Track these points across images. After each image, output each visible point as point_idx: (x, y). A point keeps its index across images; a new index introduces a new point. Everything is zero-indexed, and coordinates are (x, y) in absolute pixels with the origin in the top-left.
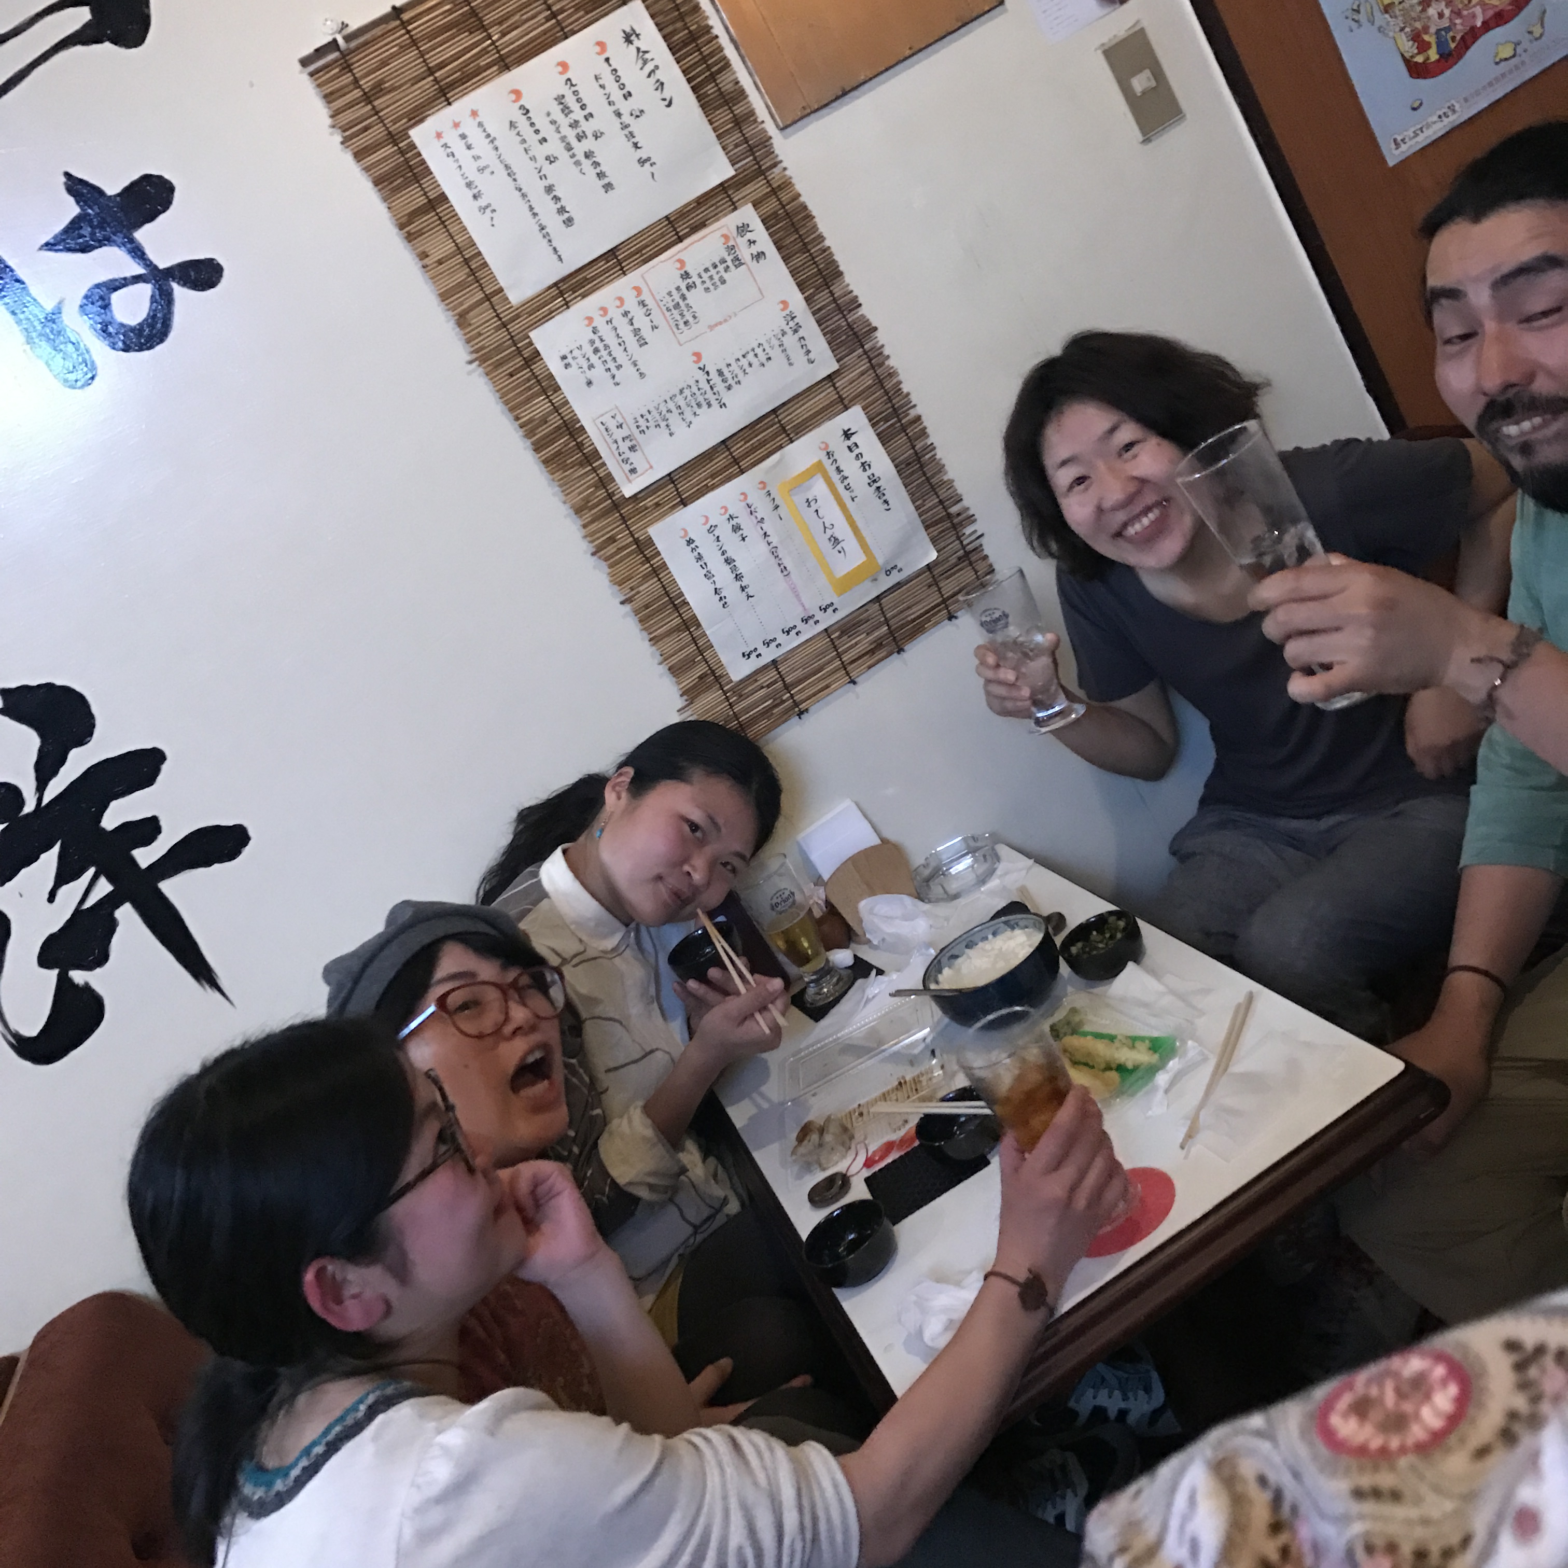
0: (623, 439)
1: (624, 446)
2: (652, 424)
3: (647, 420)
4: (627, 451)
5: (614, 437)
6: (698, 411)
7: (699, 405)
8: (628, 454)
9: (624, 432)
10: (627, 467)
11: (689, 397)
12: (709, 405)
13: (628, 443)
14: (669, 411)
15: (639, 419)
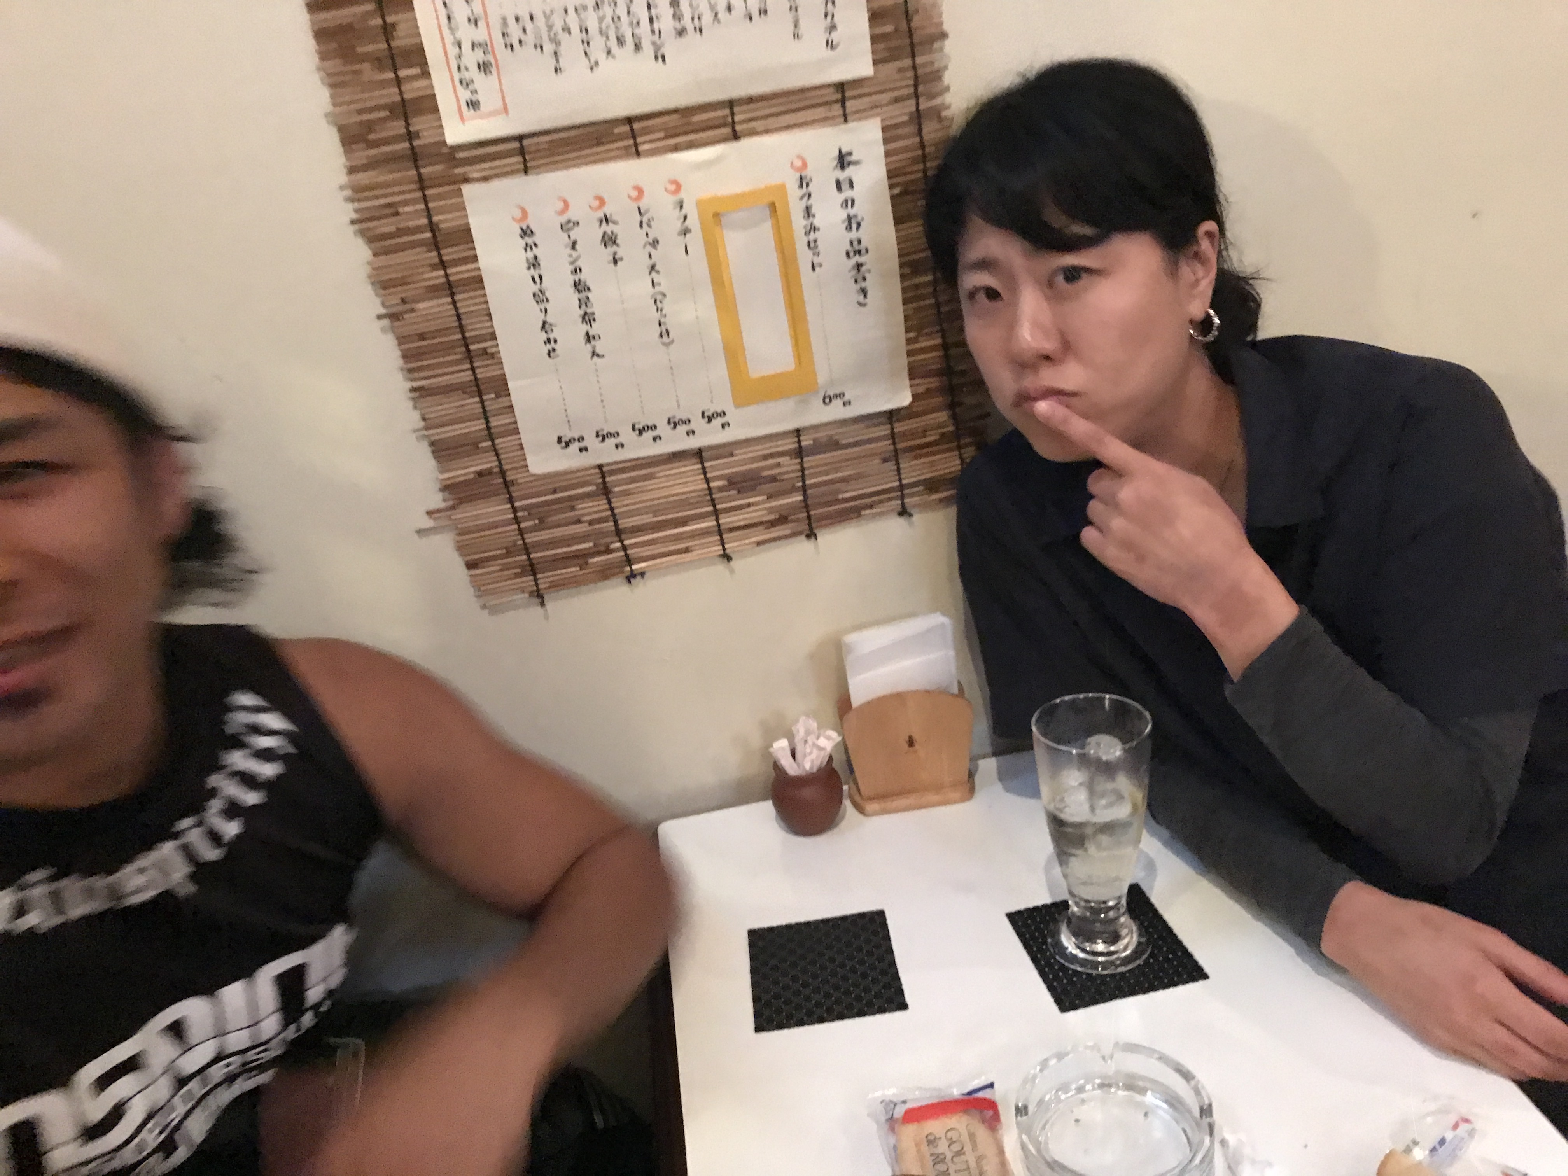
0: (473, 46)
1: (471, 58)
2: (530, 39)
3: (524, 30)
4: (474, 68)
5: (459, 34)
6: (615, 49)
7: (620, 41)
8: (473, 73)
9: (480, 34)
10: (465, 95)
11: (609, 19)
12: (638, 47)
13: (479, 55)
14: (567, 30)
15: (511, 21)
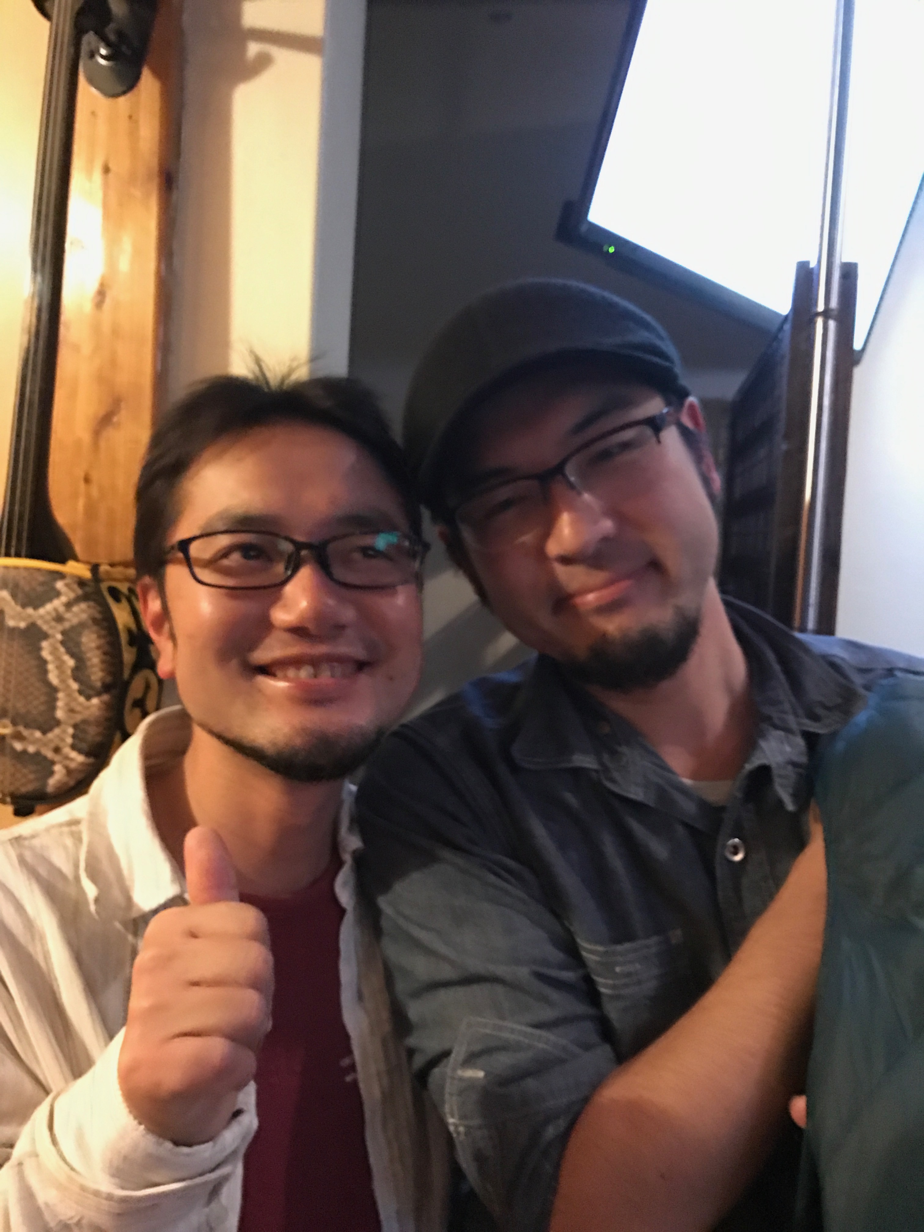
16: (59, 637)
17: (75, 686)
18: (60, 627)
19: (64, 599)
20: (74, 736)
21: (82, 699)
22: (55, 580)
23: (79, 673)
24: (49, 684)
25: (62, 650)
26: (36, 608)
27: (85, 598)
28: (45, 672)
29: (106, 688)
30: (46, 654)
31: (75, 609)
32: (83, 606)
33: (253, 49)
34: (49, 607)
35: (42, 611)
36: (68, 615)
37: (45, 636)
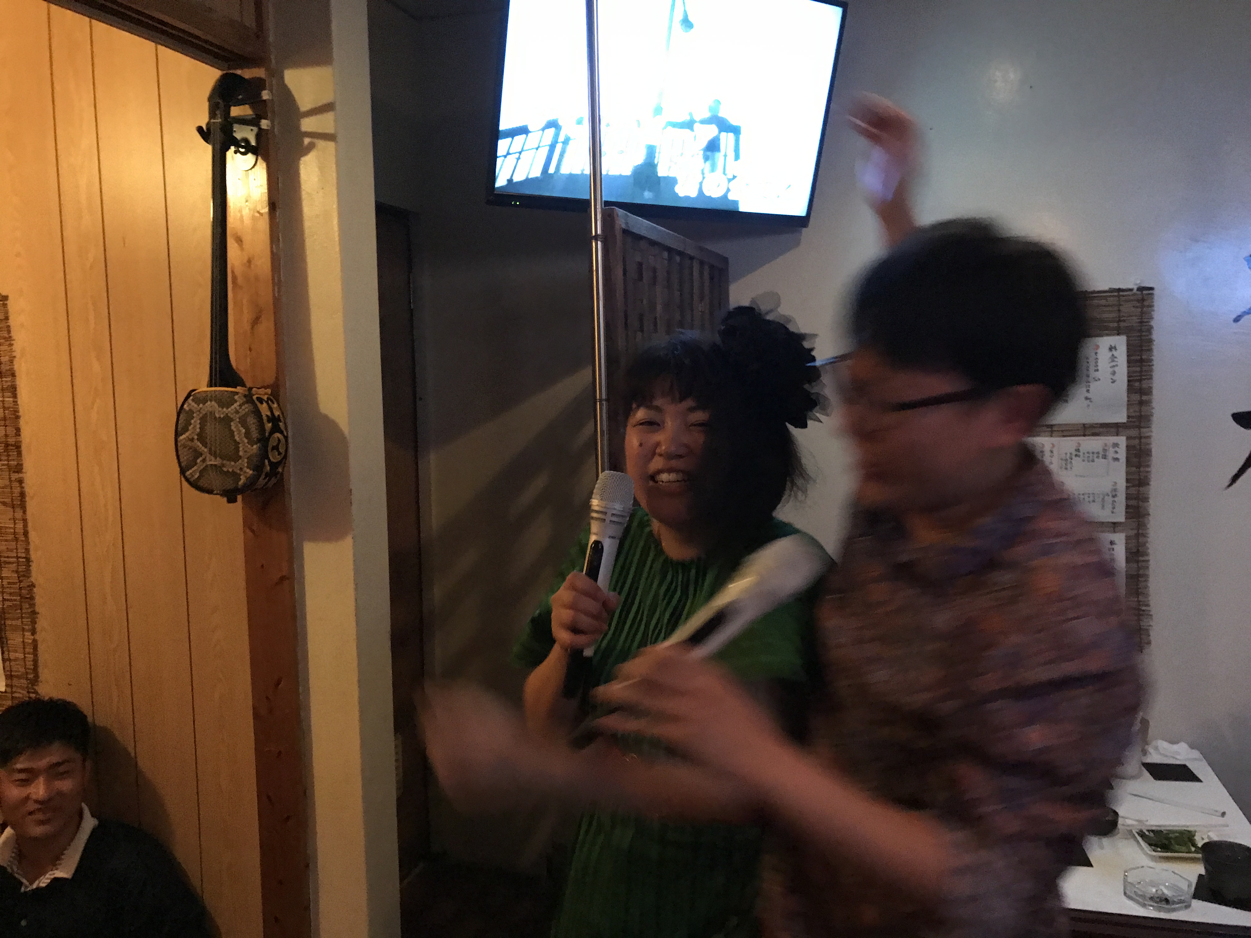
16: (238, 420)
17: (246, 441)
18: (238, 416)
19: (238, 403)
20: (247, 462)
21: (249, 446)
22: (234, 395)
23: (247, 434)
24: (235, 441)
25: (240, 425)
26: (227, 408)
27: (247, 402)
28: (233, 436)
29: (259, 440)
30: (233, 428)
31: (243, 407)
32: (246, 405)
33: (307, 141)
34: (233, 407)
35: (229, 409)
36: (240, 410)
37: (232, 420)
